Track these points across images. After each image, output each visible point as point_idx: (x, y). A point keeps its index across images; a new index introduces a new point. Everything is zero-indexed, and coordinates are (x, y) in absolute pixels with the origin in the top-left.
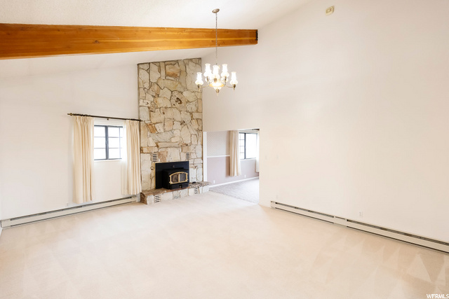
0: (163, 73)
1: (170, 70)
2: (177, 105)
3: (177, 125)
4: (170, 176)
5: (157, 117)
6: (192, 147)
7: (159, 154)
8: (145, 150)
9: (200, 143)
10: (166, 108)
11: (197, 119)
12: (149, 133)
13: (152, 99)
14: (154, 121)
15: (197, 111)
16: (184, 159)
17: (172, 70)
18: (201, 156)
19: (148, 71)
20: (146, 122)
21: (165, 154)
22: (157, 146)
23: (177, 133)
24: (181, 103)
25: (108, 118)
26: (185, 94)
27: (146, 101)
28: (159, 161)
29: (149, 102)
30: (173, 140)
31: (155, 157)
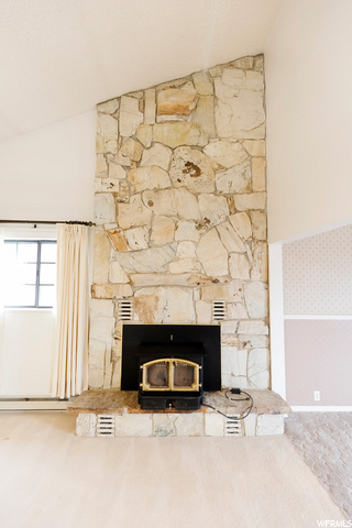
0: (150, 110)
1: (169, 99)
2: (188, 180)
3: (187, 230)
4: (144, 367)
5: (133, 213)
6: (231, 288)
7: (137, 303)
8: (100, 292)
9: (257, 276)
10: (157, 190)
11: (249, 212)
12: (113, 252)
13: (123, 174)
14: (125, 222)
15: (250, 190)
16: (206, 319)
17: (174, 99)
18: (263, 314)
19: (116, 115)
20: (108, 227)
21: (151, 302)
22: (130, 283)
23: (186, 250)
24: (198, 173)
25: (35, 223)
26: (211, 150)
27: (109, 181)
28: (136, 320)
29: (116, 182)
30: (175, 268)
31: (126, 307)
